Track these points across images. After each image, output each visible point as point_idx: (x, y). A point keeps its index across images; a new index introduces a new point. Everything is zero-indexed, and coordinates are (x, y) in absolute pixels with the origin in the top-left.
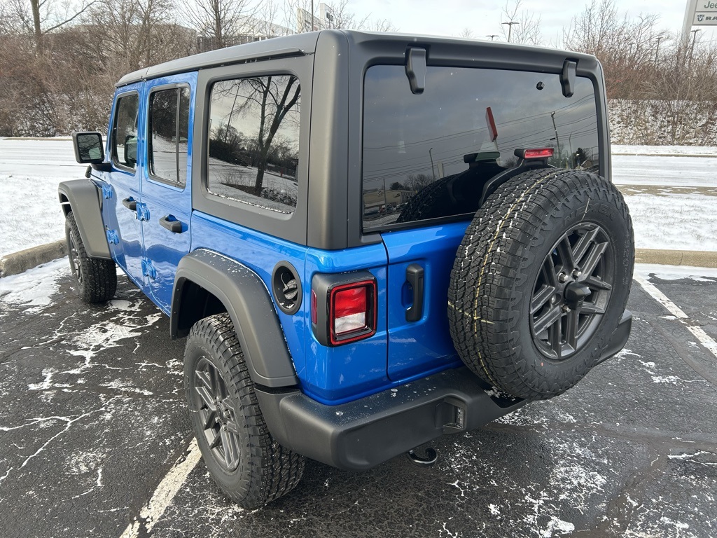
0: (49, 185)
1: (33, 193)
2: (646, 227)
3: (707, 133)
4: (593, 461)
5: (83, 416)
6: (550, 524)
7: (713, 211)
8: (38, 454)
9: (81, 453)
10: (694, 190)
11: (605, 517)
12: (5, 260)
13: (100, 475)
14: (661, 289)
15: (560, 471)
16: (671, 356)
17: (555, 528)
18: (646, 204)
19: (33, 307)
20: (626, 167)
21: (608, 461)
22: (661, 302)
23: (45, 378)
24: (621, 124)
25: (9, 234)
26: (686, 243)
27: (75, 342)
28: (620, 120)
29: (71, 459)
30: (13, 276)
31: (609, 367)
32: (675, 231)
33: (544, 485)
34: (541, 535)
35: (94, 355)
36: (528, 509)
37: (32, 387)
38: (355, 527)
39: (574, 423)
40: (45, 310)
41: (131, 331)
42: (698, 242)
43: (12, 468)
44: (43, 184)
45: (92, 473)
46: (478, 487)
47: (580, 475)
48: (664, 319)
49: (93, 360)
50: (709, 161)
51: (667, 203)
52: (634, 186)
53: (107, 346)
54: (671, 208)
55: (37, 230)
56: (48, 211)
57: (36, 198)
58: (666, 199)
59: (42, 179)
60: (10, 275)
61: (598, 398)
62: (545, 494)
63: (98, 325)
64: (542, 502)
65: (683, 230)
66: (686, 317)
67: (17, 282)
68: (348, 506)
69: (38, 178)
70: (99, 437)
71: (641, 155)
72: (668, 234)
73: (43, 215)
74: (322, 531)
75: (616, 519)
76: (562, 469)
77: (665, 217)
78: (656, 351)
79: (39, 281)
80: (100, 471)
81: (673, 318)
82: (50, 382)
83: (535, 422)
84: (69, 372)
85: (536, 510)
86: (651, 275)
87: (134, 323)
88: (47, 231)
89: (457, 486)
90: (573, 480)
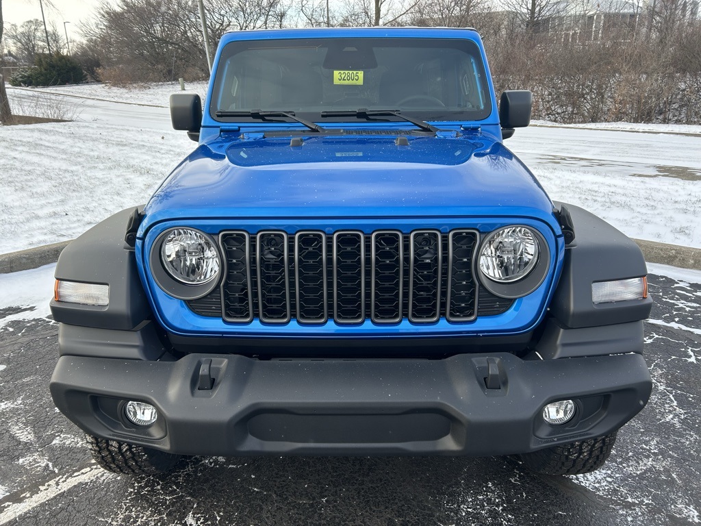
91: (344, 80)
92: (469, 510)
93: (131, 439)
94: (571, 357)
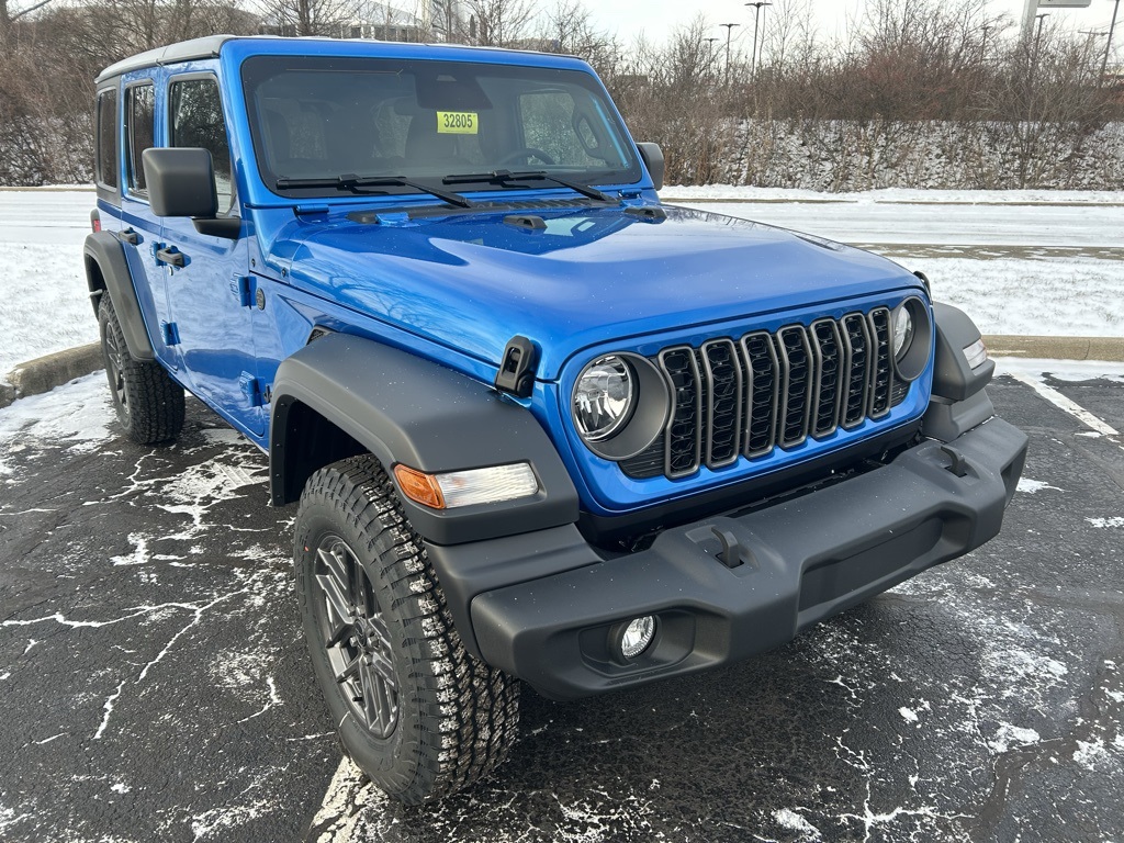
0: (62, 257)
1: (40, 270)
2: (1027, 304)
3: (1073, 170)
4: (1038, 641)
5: (216, 601)
6: (1001, 732)
7: (1121, 280)
8: (160, 660)
9: (232, 655)
10: (1078, 251)
11: (1080, 720)
12: (20, 371)
13: (273, 687)
14: (1066, 395)
15: (992, 658)
16: (1110, 489)
17: (1011, 739)
18: (1017, 271)
19: (82, 442)
20: (963, 221)
21: (1061, 641)
22: (1071, 412)
23: (136, 547)
24: (943, 159)
25: (16, 332)
26: (1092, 327)
27: (166, 493)
28: (940, 152)
29: (218, 666)
30: (34, 397)
31: (1021, 507)
32: (1071, 308)
33: (975, 678)
34: (992, 748)
35: (206, 512)
36: (960, 713)
37: (119, 561)
38: (701, 749)
39: (992, 589)
40: (103, 446)
41: (254, 475)
42: (1109, 324)
43: (123, 682)
44: (51, 256)
45: (260, 684)
46: (874, 684)
47: (1025, 661)
48: (1084, 437)
49: (205, 518)
50: (1085, 212)
51: (1048, 270)
52: (987, 246)
53: (221, 497)
54: (1057, 276)
55: (58, 326)
56: (70, 297)
57: (46, 277)
58: (1044, 264)
59: (49, 247)
60: (30, 394)
61: (1018, 551)
62: (981, 691)
63: (198, 467)
64: (978, 702)
65: (1084, 308)
66: (1116, 433)
67: (45, 405)
68: (683, 719)
69: (41, 247)
70: (253, 631)
71: (981, 203)
72: (1062, 314)
73: (63, 302)
74: (651, 756)
75: (1097, 721)
76: (995, 654)
77: (1052, 289)
78: (1085, 483)
79: (80, 404)
80: (270, 681)
81: (1096, 435)
82: (146, 554)
83: (933, 589)
84: (172, 537)
85: (973, 714)
86: (1045, 375)
87: (255, 462)
88: (76, 327)
89: (842, 684)
90: (1016, 669)
91: (452, 126)
93: (643, 677)
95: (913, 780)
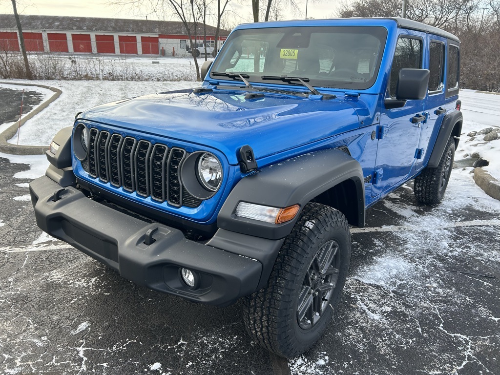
91: (286, 55)
92: (205, 341)
94: (215, 247)
95: (105, 365)
